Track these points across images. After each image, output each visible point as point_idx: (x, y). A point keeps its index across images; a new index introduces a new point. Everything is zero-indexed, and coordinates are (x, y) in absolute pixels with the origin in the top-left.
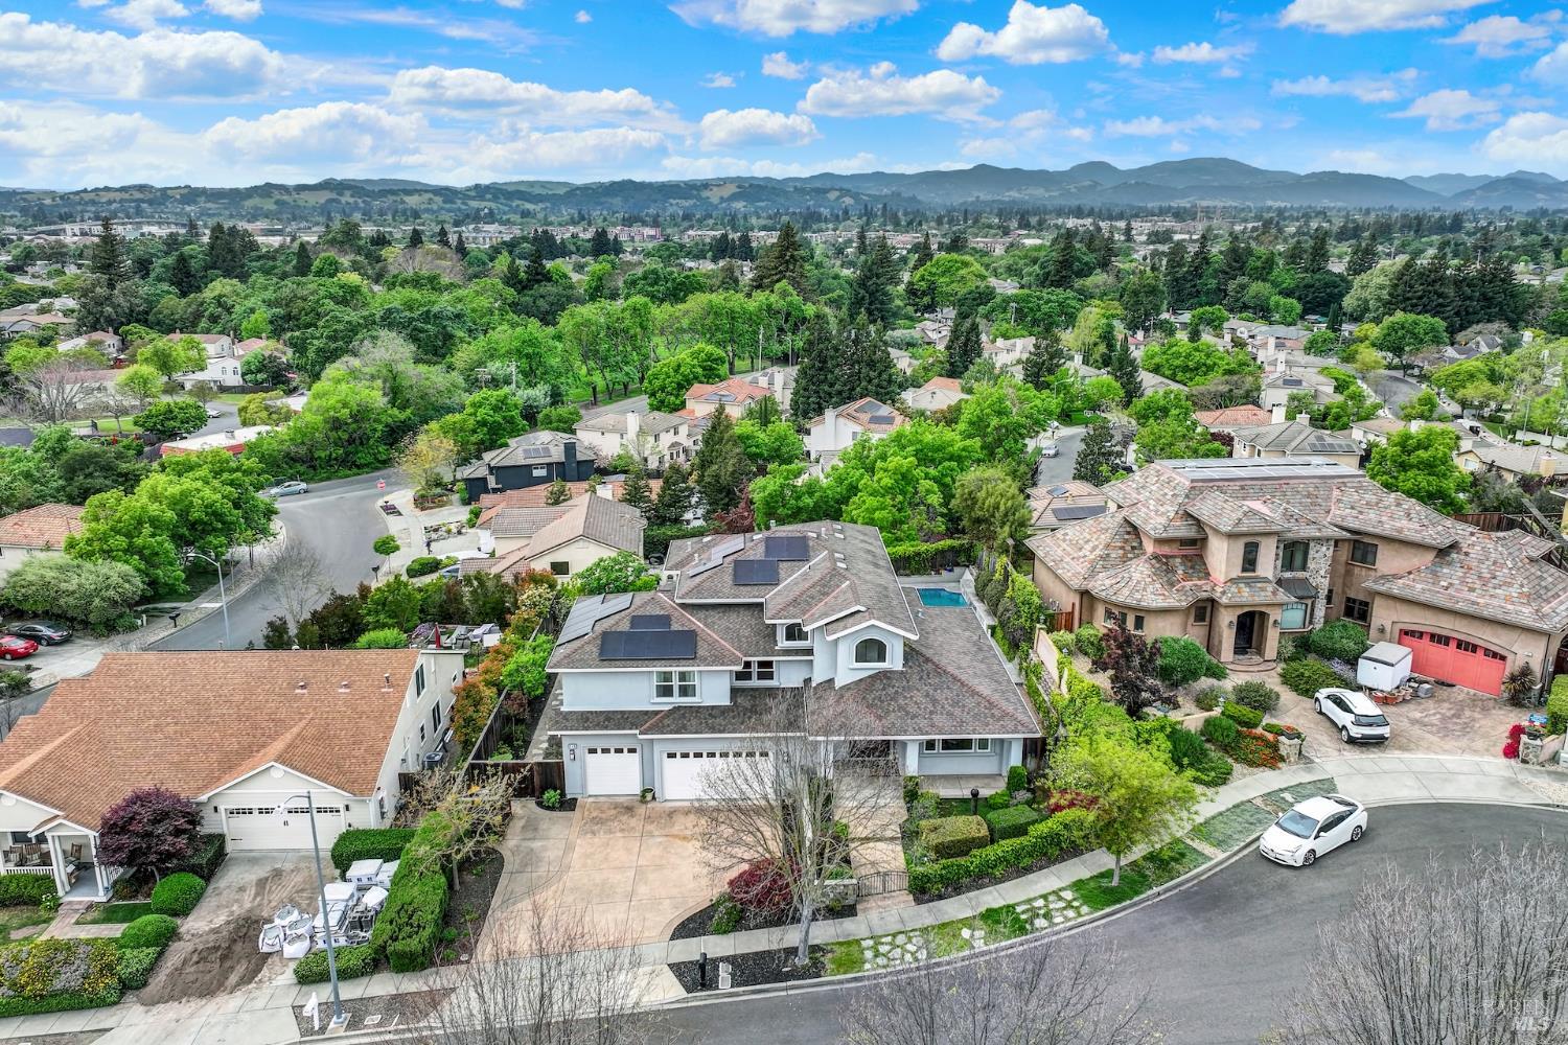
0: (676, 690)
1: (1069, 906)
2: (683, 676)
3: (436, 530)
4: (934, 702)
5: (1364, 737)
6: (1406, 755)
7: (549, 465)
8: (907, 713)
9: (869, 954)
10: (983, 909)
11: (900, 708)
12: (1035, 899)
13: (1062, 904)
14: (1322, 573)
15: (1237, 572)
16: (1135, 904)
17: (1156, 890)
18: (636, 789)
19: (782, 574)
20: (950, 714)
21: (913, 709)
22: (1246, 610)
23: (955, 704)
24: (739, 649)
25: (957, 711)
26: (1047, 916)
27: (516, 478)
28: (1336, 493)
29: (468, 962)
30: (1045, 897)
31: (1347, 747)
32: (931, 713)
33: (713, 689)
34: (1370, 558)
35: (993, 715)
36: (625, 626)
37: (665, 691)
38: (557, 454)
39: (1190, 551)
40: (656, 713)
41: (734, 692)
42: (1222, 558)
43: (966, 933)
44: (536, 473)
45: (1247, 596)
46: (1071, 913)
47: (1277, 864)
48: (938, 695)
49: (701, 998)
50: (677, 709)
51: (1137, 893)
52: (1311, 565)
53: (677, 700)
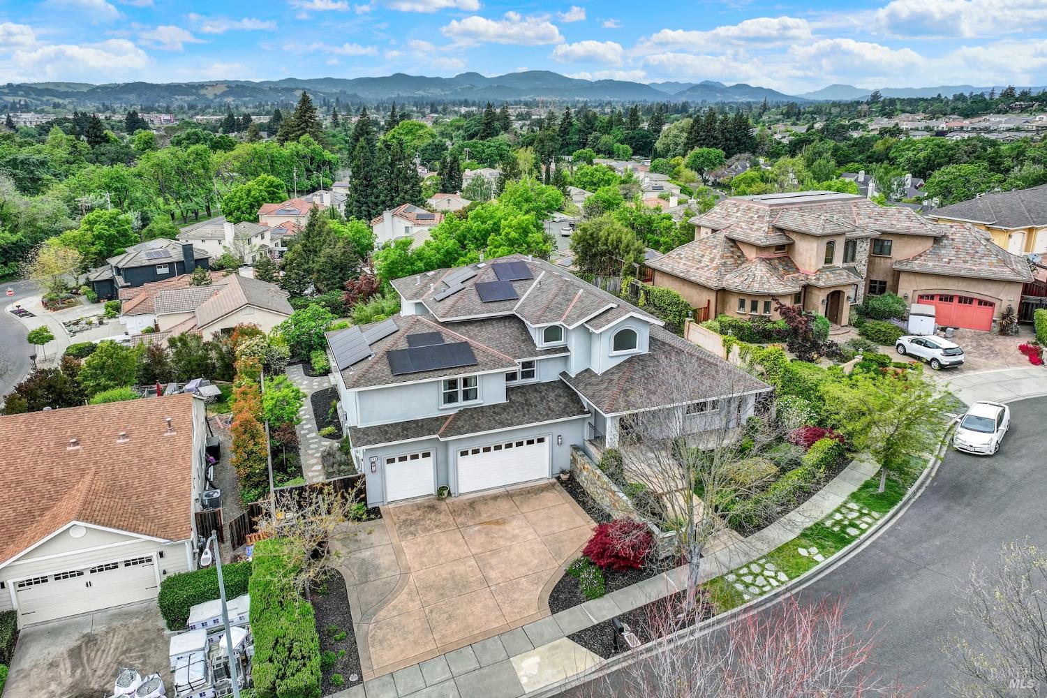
0: (461, 395)
1: (862, 514)
2: (466, 381)
3: (76, 323)
5: (952, 364)
7: (171, 264)
10: (802, 530)
12: (832, 514)
13: (855, 514)
14: (863, 262)
15: (822, 264)
16: (905, 504)
17: (911, 491)
18: (431, 489)
19: (518, 292)
20: (703, 383)
22: (832, 290)
24: (507, 353)
25: (707, 380)
26: (852, 525)
27: (141, 275)
28: (854, 209)
29: (360, 680)
30: (839, 511)
33: (492, 391)
34: (886, 250)
36: (403, 345)
37: (451, 398)
38: (176, 255)
40: (446, 418)
41: (509, 390)
42: (809, 256)
43: (803, 551)
44: (160, 271)
46: (868, 519)
47: (976, 455)
50: (463, 412)
52: (858, 257)
53: (461, 404)
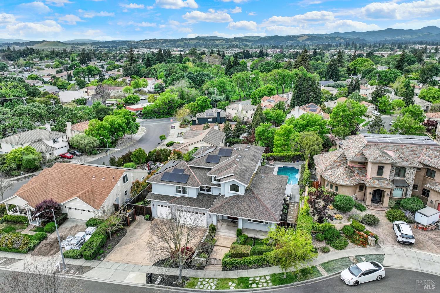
0: (182, 192)
1: (266, 282)
2: (184, 188)
4: (250, 207)
5: (403, 241)
6: (420, 251)
7: (213, 118)
8: (240, 209)
9: (199, 283)
10: (239, 277)
11: (238, 207)
12: (257, 277)
13: (264, 281)
14: (411, 179)
15: (375, 175)
16: (288, 286)
17: (298, 282)
18: (169, 218)
19: (221, 160)
20: (253, 212)
21: (242, 208)
22: (376, 189)
23: (256, 208)
25: (255, 211)
26: (258, 284)
27: (203, 121)
28: (425, 150)
29: (103, 260)
30: (260, 277)
31: (397, 244)
32: (247, 210)
33: (192, 193)
34: (433, 175)
35: (266, 214)
36: (171, 171)
37: (179, 192)
38: (215, 116)
39: (361, 166)
40: (176, 197)
41: (199, 194)
42: (372, 171)
43: (230, 283)
44: (209, 120)
45: (377, 184)
46: (265, 284)
48: (252, 205)
49: (149, 286)
50: (181, 197)
51: (290, 282)
52: (407, 175)
53: (182, 194)
